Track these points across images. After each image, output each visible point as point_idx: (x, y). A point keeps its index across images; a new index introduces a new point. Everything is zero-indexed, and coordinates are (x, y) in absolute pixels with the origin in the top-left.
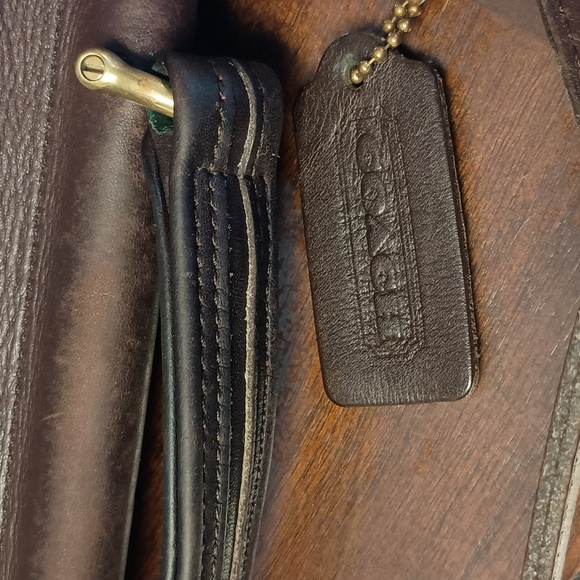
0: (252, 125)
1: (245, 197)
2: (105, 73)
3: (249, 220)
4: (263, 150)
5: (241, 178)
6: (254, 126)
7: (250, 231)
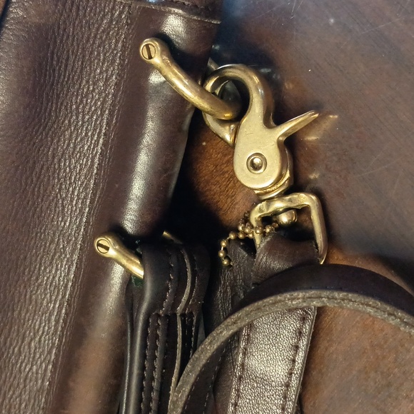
0: (188, 290)
1: (179, 327)
2: (110, 248)
3: (179, 340)
4: (193, 301)
5: (178, 315)
6: (189, 291)
7: (179, 345)
